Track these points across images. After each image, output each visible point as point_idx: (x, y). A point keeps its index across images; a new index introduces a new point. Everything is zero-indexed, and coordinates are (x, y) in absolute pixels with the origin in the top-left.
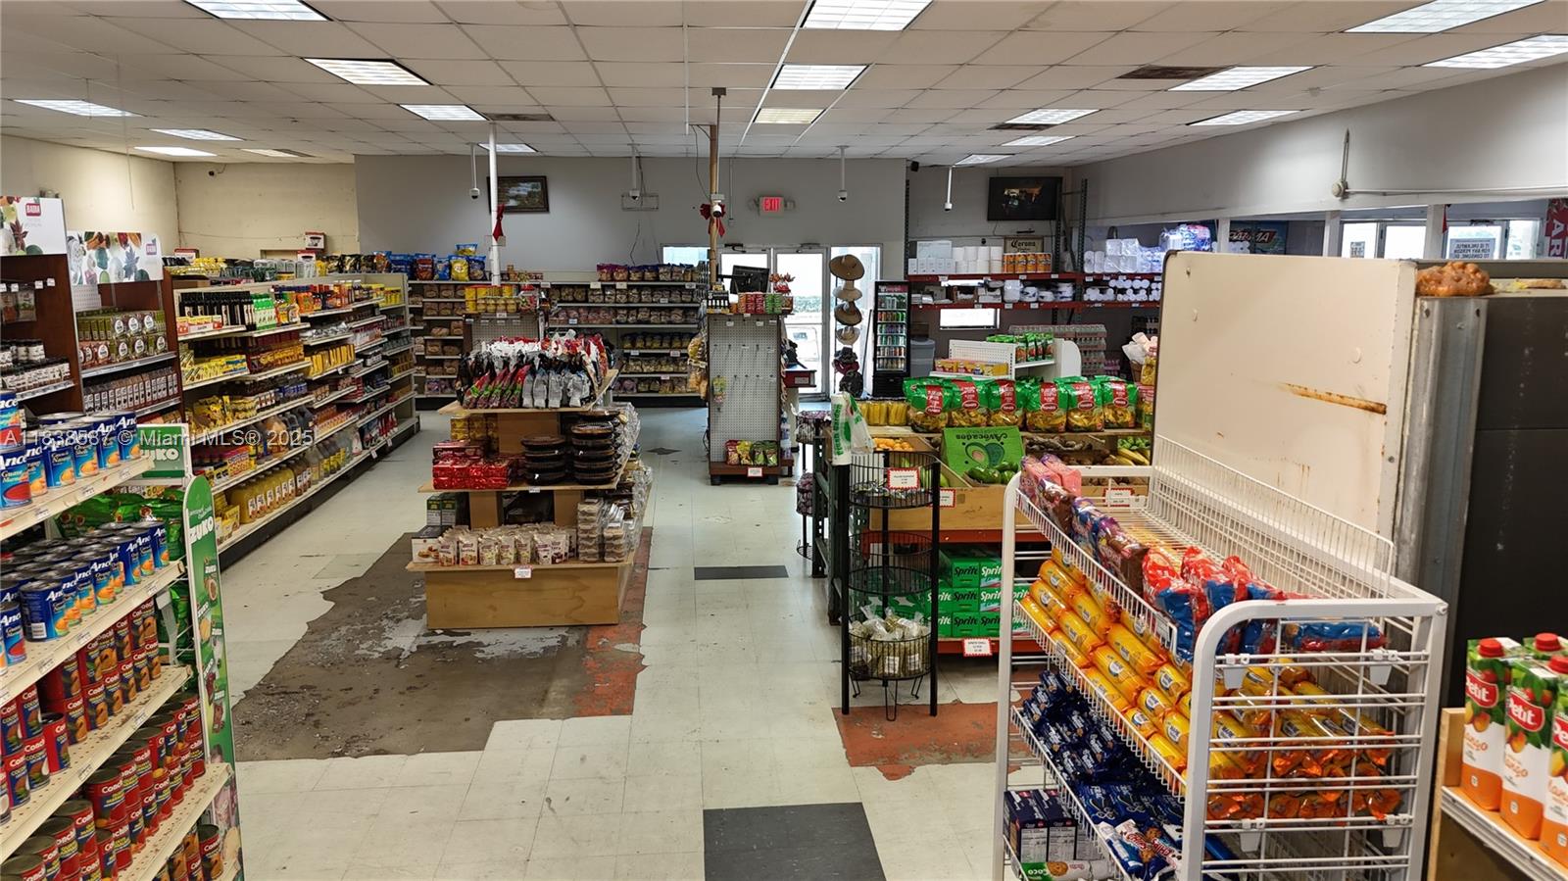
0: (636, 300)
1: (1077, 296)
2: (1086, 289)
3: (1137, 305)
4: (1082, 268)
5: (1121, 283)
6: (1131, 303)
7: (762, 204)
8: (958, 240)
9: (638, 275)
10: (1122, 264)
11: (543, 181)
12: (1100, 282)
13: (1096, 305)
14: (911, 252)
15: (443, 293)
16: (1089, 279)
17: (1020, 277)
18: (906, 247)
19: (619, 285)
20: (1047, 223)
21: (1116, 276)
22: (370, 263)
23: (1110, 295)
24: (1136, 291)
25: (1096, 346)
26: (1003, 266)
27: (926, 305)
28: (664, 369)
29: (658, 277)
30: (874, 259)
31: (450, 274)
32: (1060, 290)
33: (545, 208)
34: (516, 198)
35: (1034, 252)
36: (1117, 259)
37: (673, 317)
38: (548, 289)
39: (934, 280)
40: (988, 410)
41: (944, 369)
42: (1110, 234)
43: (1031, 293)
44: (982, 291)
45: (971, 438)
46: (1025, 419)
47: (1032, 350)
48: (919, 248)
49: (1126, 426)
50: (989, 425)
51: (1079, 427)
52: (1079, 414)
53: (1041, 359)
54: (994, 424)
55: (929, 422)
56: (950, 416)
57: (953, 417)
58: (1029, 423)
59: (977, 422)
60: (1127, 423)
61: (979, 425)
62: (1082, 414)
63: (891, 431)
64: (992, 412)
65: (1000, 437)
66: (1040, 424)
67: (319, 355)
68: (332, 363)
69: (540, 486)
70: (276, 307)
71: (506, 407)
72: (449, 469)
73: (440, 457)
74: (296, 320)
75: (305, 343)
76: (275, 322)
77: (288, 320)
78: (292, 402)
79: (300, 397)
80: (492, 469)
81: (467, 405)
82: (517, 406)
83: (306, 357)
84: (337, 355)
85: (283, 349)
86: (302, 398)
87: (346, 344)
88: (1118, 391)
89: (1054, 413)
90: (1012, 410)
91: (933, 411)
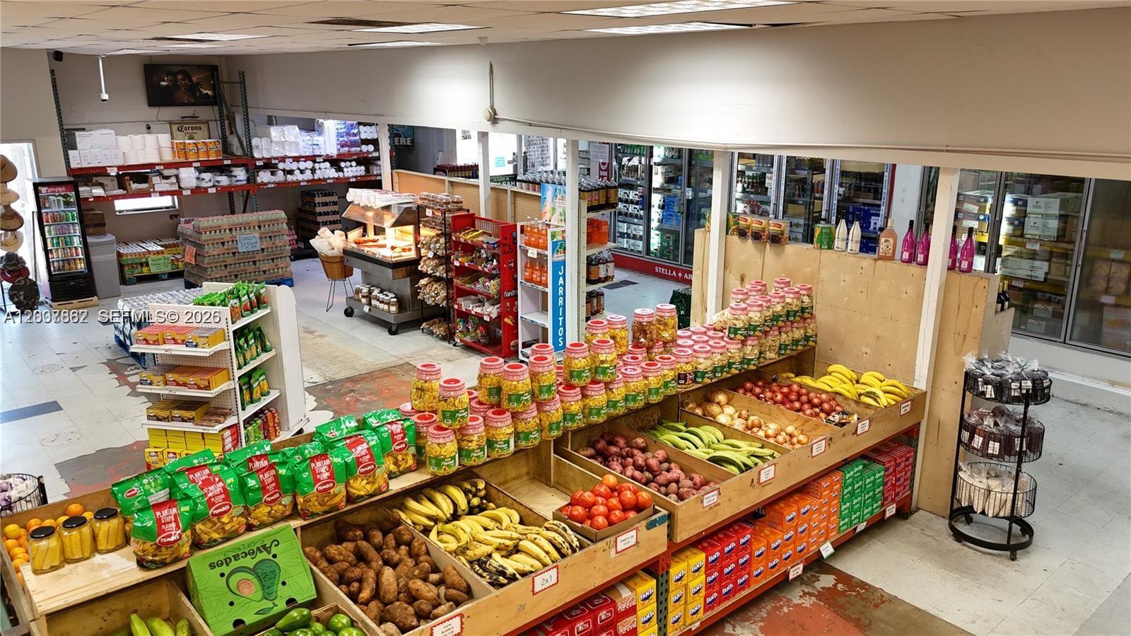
1: (251, 179)
2: (258, 172)
3: (305, 184)
4: (252, 153)
5: (288, 165)
6: (300, 182)
8: (122, 127)
10: (287, 148)
12: (269, 165)
13: (269, 186)
14: (69, 143)
16: (259, 163)
18: (63, 136)
20: (209, 108)
21: (283, 159)
23: (280, 176)
24: (302, 172)
25: (279, 231)
26: (174, 152)
27: (97, 198)
30: (26, 153)
32: (233, 174)
35: (201, 139)
36: (282, 144)
39: (102, 171)
40: (246, 508)
41: (147, 342)
42: (271, 121)
43: (207, 180)
44: (156, 180)
45: (231, 561)
46: (295, 504)
47: (246, 305)
48: (78, 139)
49: (409, 470)
50: (250, 528)
51: (362, 497)
52: (359, 479)
53: (256, 312)
54: (256, 523)
55: (165, 554)
56: (194, 532)
57: (198, 531)
58: (302, 510)
59: (233, 529)
60: (410, 466)
61: (237, 530)
62: (362, 480)
63: (104, 572)
64: (252, 508)
65: (270, 547)
66: (317, 508)
88: (396, 434)
89: (332, 491)
90: (277, 498)
91: (169, 539)
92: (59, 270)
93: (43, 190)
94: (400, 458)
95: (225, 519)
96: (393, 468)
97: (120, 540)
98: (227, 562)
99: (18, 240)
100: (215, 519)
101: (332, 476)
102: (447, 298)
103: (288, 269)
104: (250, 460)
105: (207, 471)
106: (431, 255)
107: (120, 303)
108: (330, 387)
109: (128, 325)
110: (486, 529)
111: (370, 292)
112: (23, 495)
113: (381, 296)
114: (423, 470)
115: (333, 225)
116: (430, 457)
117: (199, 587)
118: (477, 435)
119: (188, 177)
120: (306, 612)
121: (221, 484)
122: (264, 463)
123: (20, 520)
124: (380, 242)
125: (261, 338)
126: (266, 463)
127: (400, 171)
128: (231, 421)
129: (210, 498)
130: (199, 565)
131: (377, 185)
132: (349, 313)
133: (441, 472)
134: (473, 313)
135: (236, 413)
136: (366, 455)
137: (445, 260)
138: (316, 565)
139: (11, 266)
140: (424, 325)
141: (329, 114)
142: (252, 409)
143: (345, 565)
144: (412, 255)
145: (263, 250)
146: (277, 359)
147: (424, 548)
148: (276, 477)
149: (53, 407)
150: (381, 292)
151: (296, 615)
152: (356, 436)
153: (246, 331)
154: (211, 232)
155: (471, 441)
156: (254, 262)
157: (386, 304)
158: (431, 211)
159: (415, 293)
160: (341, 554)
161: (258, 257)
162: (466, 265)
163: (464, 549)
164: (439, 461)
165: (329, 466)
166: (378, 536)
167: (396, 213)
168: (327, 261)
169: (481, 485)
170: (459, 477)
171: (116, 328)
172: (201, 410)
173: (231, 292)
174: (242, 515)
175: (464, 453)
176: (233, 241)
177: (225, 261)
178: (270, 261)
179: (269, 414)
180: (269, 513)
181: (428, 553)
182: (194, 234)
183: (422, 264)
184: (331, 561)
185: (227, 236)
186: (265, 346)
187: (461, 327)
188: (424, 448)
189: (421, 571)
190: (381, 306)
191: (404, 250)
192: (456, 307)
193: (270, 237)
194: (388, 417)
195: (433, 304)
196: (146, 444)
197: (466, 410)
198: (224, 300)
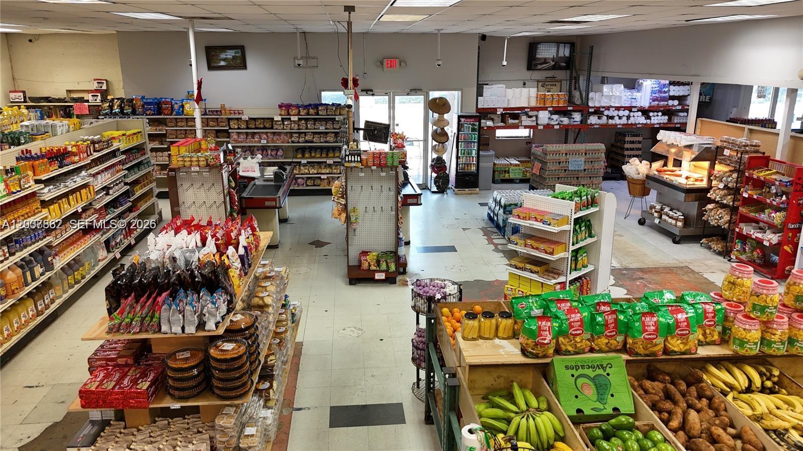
0: (304, 128)
1: (584, 121)
2: (589, 116)
3: (621, 126)
4: (588, 103)
5: (611, 113)
6: (617, 125)
7: (385, 64)
8: (509, 83)
9: (305, 111)
10: (613, 100)
11: (242, 48)
12: (598, 112)
13: (595, 126)
14: (480, 93)
15: (179, 124)
16: (591, 110)
17: (549, 109)
18: (477, 88)
19: (293, 118)
20: (564, 71)
21: (608, 108)
22: (131, 104)
23: (604, 120)
24: (620, 118)
25: (599, 158)
26: (537, 100)
27: (489, 127)
28: (323, 171)
29: (318, 112)
30: (456, 98)
31: (183, 111)
32: (572, 117)
33: (244, 66)
34: (224, 60)
35: (555, 92)
36: (610, 97)
37: (328, 139)
38: (247, 121)
39: (494, 111)
40: (592, 336)
41: (519, 217)
42: (604, 81)
43: (555, 119)
44: (524, 118)
45: (579, 368)
46: (625, 343)
47: (584, 203)
48: (484, 90)
49: (713, 343)
50: (592, 350)
51: (675, 352)
52: (675, 339)
53: (590, 208)
54: (597, 348)
55: (539, 350)
56: (557, 342)
57: (560, 342)
58: (629, 348)
59: (582, 347)
60: (715, 341)
61: (584, 349)
62: (678, 340)
63: (501, 350)
64: (596, 337)
65: (606, 367)
66: (641, 350)
67: (57, 204)
68: (72, 205)
69: (181, 402)
70: (5, 181)
71: (147, 331)
72: (92, 392)
73: (94, 367)
74: (29, 185)
75: (42, 198)
76: (5, 193)
77: (20, 187)
78: (29, 248)
79: (38, 241)
80: (134, 392)
81: (111, 330)
82: (156, 332)
83: (43, 210)
84: (77, 199)
85: (17, 210)
86: (40, 242)
87: (85, 188)
88: (708, 313)
89: (654, 341)
90: (614, 335)
91: (543, 341)
92: (462, 169)
93: (463, 120)
94: (708, 331)
95: (578, 339)
97: (511, 334)
98: (577, 368)
99: (444, 150)
100: (572, 337)
101: (656, 330)
102: (730, 222)
103: (600, 185)
104: (598, 304)
105: (569, 304)
106: (721, 186)
107: (495, 193)
108: (625, 272)
109: (497, 208)
110: (778, 408)
111: (662, 209)
112: (452, 293)
113: (671, 213)
114: (725, 346)
115: (641, 158)
116: (735, 338)
117: (558, 379)
118: (780, 331)
119: (544, 117)
120: (631, 420)
121: (579, 315)
122: (607, 309)
123: (451, 306)
124: (678, 173)
125: (589, 227)
126: (609, 309)
127: (704, 119)
128: (562, 279)
129: (571, 322)
130: (559, 363)
131: (682, 129)
132: (642, 222)
133: (742, 352)
134: (754, 237)
135: (565, 274)
136: (684, 322)
137: (735, 192)
138: (635, 390)
139: (438, 164)
140: (704, 240)
141: (650, 75)
142: (575, 275)
143: (657, 398)
144: (704, 184)
145: (585, 170)
146: (597, 244)
147: (723, 405)
148: (616, 320)
149: (452, 249)
150: (671, 210)
151: (623, 419)
152: (676, 306)
153: (580, 221)
154: (553, 155)
155: (774, 334)
156: (578, 178)
157: (674, 219)
158: (729, 151)
159: (701, 214)
160: (654, 389)
161: (581, 174)
162: (755, 197)
163: (758, 417)
164: (742, 343)
165: (655, 322)
166: (683, 386)
167: (696, 152)
168: (632, 183)
169: (776, 373)
170: (753, 361)
171: (490, 208)
172: (544, 268)
173: (576, 193)
174: (588, 340)
175: (765, 342)
176: (566, 162)
177: (559, 175)
178: (589, 178)
179: (585, 281)
180: (607, 344)
181: (726, 410)
182: (543, 155)
183: (711, 193)
184: (646, 392)
185: (563, 158)
186: (591, 233)
187: (739, 246)
188: (730, 329)
189: (722, 422)
190: (670, 220)
191: (697, 180)
192: (737, 230)
193: (592, 162)
194: (701, 298)
195: (716, 225)
196: (506, 283)
197: (775, 307)
198: (571, 197)
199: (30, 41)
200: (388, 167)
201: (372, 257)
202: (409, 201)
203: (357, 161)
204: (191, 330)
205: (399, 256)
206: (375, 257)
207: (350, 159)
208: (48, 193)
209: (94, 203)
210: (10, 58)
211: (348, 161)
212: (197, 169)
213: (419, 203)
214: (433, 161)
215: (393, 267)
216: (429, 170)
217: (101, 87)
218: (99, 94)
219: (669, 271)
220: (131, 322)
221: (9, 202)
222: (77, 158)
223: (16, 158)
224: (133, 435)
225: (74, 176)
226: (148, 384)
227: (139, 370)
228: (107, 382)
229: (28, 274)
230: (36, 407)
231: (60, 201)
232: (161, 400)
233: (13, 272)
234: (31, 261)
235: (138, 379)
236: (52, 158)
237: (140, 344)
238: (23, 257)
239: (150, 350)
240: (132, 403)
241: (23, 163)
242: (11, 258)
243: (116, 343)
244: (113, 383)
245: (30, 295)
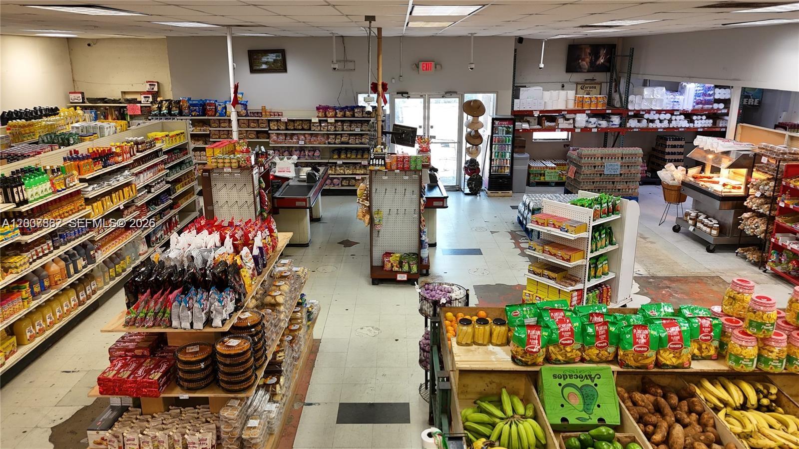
0: (340, 129)
1: (623, 125)
2: (629, 119)
3: (662, 130)
4: (627, 106)
5: (651, 116)
6: (658, 129)
7: (421, 67)
8: (547, 85)
9: (341, 113)
10: (654, 103)
11: (283, 52)
12: (638, 115)
13: (635, 130)
14: (516, 95)
15: (222, 125)
16: (631, 113)
17: (587, 112)
18: (513, 90)
19: (330, 120)
20: (604, 74)
21: (648, 112)
22: (178, 106)
23: (644, 124)
24: (661, 121)
25: (635, 163)
26: (575, 103)
27: (524, 130)
28: (358, 172)
29: (354, 114)
30: (492, 100)
31: (226, 112)
32: (611, 120)
33: (285, 70)
34: (266, 63)
35: (594, 95)
36: (650, 100)
37: (363, 140)
38: (286, 122)
39: (530, 113)
40: (583, 346)
41: (538, 223)
42: (645, 84)
43: (593, 122)
44: (561, 120)
45: (567, 378)
46: (616, 355)
47: (605, 210)
48: (521, 92)
49: (709, 358)
50: (583, 360)
51: (667, 365)
52: (668, 352)
53: (611, 216)
54: (588, 358)
55: (528, 358)
56: (547, 351)
57: (550, 351)
58: (620, 360)
59: (572, 357)
60: (711, 356)
61: (574, 359)
62: (670, 353)
63: (493, 357)
64: (587, 347)
65: (594, 378)
66: (632, 363)
67: (100, 202)
68: (114, 203)
69: (190, 393)
70: (51, 180)
71: (159, 325)
72: (109, 380)
73: (114, 357)
74: (74, 183)
75: (86, 196)
76: (51, 191)
77: (65, 186)
78: (72, 243)
79: (81, 236)
80: (146, 382)
81: (127, 324)
82: (168, 327)
83: (87, 207)
84: (119, 196)
85: (62, 207)
86: (83, 237)
87: (128, 186)
88: (704, 327)
89: (645, 354)
90: (605, 346)
91: (532, 350)
92: (495, 172)
93: (497, 122)
94: (704, 346)
95: (568, 349)
96: (696, 352)
97: (504, 341)
98: (565, 377)
99: (478, 152)
100: (562, 347)
101: (647, 343)
102: (766, 231)
103: (636, 190)
104: (591, 315)
105: (562, 314)
106: (758, 194)
107: (525, 197)
108: (652, 280)
109: (526, 212)
110: (771, 427)
111: (697, 216)
112: (458, 298)
113: (706, 221)
114: (722, 362)
115: (677, 163)
116: (731, 354)
117: (544, 387)
118: (778, 347)
119: (581, 120)
120: (611, 431)
121: (570, 325)
122: (600, 319)
123: (455, 311)
124: (714, 179)
125: (610, 234)
126: (602, 320)
127: (744, 124)
128: (579, 286)
129: (561, 332)
130: (547, 372)
131: (722, 135)
132: (676, 229)
133: (738, 368)
134: (789, 248)
135: (583, 282)
136: (677, 335)
137: (771, 200)
138: (623, 402)
139: (472, 166)
140: (739, 250)
141: (691, 79)
142: (594, 282)
143: (645, 410)
144: (741, 192)
145: (621, 174)
146: (618, 251)
147: (712, 421)
148: (607, 331)
149: (478, 252)
150: (707, 218)
151: (604, 430)
152: (671, 319)
153: (601, 228)
154: (588, 158)
155: (772, 352)
156: (613, 183)
157: (709, 227)
158: (767, 159)
159: (737, 222)
160: (643, 402)
161: (617, 179)
162: (791, 207)
163: (748, 435)
164: (738, 359)
165: (647, 335)
166: (674, 400)
167: (733, 158)
168: (667, 189)
169: (774, 390)
170: (753, 377)
171: (519, 212)
172: (561, 274)
173: (596, 200)
174: (579, 350)
175: (763, 359)
176: (601, 166)
177: (594, 179)
178: (625, 183)
179: (605, 288)
180: (598, 354)
181: (714, 426)
182: (578, 159)
183: (748, 201)
184: (635, 404)
185: (598, 162)
186: (612, 241)
187: (774, 257)
188: (727, 345)
189: (707, 438)
190: (705, 228)
191: (734, 188)
192: (773, 240)
193: (628, 166)
194: (699, 312)
195: (752, 234)
196: (524, 287)
197: (772, 325)
198: (591, 204)
199: (89, 45)
200: (411, 170)
201: (394, 259)
202: (435, 204)
203: (381, 165)
204: (198, 326)
205: (421, 258)
206: (398, 259)
207: (374, 163)
208: (92, 191)
209: (136, 201)
210: (71, 61)
211: (373, 165)
212: (230, 170)
213: (445, 205)
214: (466, 163)
215: (415, 269)
216: (463, 172)
217: (153, 89)
218: (151, 96)
219: (699, 281)
220: (146, 316)
221: (55, 199)
222: (120, 158)
223: (64, 158)
224: (148, 421)
225: (117, 175)
226: (160, 374)
227: (154, 361)
228: (124, 371)
229: (71, 266)
230: (70, 391)
231: (103, 199)
232: (171, 390)
233: (57, 264)
234: (74, 255)
235: (151, 370)
236: (97, 158)
237: (156, 337)
238: (66, 250)
239: (166, 343)
240: (145, 392)
241: (69, 163)
242: (55, 252)
243: (136, 335)
244: (129, 373)
245: (72, 285)
